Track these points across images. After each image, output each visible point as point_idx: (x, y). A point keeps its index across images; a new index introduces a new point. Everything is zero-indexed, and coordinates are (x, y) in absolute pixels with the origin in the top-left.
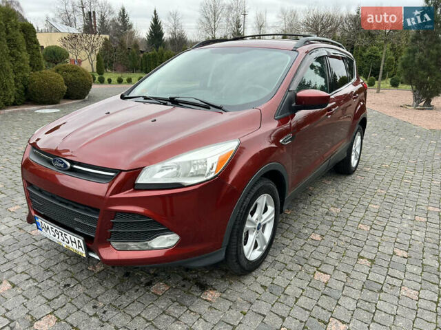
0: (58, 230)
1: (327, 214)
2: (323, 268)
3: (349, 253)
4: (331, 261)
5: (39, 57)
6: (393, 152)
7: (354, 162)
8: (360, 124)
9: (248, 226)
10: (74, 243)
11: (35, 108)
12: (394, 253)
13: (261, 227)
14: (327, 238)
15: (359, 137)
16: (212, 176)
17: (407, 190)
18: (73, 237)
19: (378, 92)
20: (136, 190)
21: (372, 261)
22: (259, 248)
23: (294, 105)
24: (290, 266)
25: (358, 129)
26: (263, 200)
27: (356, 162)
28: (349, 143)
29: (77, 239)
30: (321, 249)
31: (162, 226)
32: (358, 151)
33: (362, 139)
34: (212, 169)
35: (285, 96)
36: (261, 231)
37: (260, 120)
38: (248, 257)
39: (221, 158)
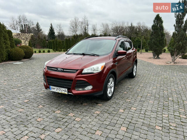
0: (58, 88)
1: (128, 88)
2: (128, 98)
3: (135, 95)
4: (130, 97)
5: (13, 43)
6: (147, 72)
7: (134, 74)
8: (135, 62)
9: (108, 86)
10: (64, 91)
11: (13, 62)
12: (147, 95)
13: (111, 87)
14: (129, 93)
15: (135, 66)
16: (100, 71)
17: (151, 81)
18: (63, 89)
19: (141, 54)
20: (82, 75)
21: (142, 97)
22: (110, 93)
23: (117, 54)
24: (119, 99)
25: (135, 63)
26: (111, 79)
27: (135, 74)
28: (132, 67)
29: (65, 89)
30: (127, 95)
31: (89, 83)
32: (135, 70)
33: (136, 66)
34: (100, 69)
35: (115, 52)
36: (111, 89)
37: (109, 58)
38: (108, 95)
39: (102, 67)
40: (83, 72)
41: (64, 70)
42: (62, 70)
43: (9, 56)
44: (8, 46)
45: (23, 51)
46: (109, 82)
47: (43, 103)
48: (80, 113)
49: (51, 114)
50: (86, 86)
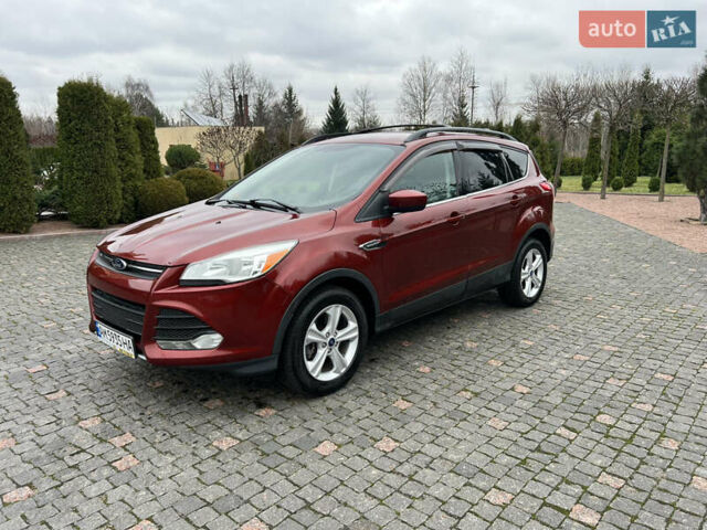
0: (113, 333)
1: (457, 348)
2: (410, 397)
3: (452, 386)
4: (425, 392)
6: (615, 282)
8: (535, 237)
9: (311, 337)
12: (512, 389)
13: (336, 345)
14: (438, 371)
15: (538, 257)
16: (259, 275)
17: (592, 327)
18: (124, 338)
19: (661, 200)
20: (180, 287)
21: (477, 394)
22: (334, 369)
23: (386, 207)
24: (372, 393)
25: (534, 244)
26: (335, 310)
28: (511, 261)
29: (128, 340)
30: (422, 380)
32: (540, 276)
34: (260, 267)
35: (374, 197)
36: (337, 348)
37: (334, 222)
38: (314, 375)
39: (271, 258)
40: (185, 276)
41: (130, 266)
42: (125, 264)
43: (136, 204)
44: (134, 170)
45: (183, 188)
46: (322, 324)
47: (78, 382)
48: (159, 437)
49: (58, 427)
50: (195, 334)
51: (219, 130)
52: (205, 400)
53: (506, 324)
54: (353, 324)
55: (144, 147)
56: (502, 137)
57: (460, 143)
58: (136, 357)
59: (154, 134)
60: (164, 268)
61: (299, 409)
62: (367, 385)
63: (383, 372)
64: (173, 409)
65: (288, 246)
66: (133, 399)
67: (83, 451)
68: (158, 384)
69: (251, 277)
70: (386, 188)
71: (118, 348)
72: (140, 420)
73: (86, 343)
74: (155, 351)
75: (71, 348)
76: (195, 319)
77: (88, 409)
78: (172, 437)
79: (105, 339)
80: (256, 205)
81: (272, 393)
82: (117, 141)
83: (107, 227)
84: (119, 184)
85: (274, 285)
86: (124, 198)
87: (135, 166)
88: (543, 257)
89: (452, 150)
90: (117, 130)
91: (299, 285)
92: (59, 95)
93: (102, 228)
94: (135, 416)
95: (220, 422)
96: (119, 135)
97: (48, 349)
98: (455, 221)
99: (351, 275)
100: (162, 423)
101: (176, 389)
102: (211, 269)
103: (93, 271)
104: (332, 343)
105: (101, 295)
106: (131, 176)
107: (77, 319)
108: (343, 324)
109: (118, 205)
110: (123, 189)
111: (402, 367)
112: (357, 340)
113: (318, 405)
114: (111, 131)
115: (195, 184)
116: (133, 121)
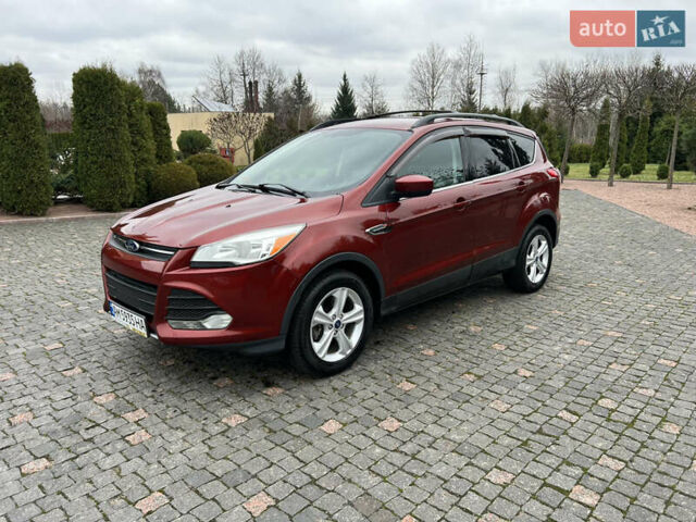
0: (126, 312)
1: (462, 332)
2: (414, 379)
3: (456, 368)
4: (428, 374)
6: (620, 269)
7: (535, 278)
12: (515, 372)
13: (342, 327)
14: (442, 354)
15: (543, 243)
16: (267, 257)
17: (596, 313)
18: (137, 318)
20: (191, 268)
21: (480, 377)
22: (340, 350)
23: (393, 191)
24: (377, 374)
25: (539, 230)
26: (341, 293)
27: (541, 276)
28: (517, 247)
29: (140, 319)
30: (426, 363)
31: (214, 304)
32: (543, 261)
34: (268, 250)
35: (380, 182)
36: (343, 330)
37: (341, 206)
38: (320, 356)
39: (279, 241)
40: (197, 258)
41: (143, 247)
42: (138, 245)
43: (149, 188)
44: (146, 156)
45: (194, 173)
46: (328, 306)
47: (93, 359)
48: (170, 413)
49: (74, 403)
50: (206, 314)
51: (229, 116)
52: (214, 378)
53: (511, 309)
54: (358, 307)
55: (156, 132)
56: (509, 123)
57: (467, 128)
58: (149, 336)
59: (165, 119)
60: (175, 250)
61: (305, 389)
62: (372, 367)
63: (388, 354)
64: (184, 386)
65: (296, 229)
66: (145, 377)
67: (99, 425)
68: (169, 363)
69: (260, 259)
70: (393, 173)
71: (131, 327)
72: (152, 397)
73: (102, 322)
74: (167, 331)
75: (86, 327)
76: (205, 299)
77: (102, 385)
78: (183, 413)
79: (119, 319)
80: (264, 189)
81: (280, 373)
82: (131, 126)
83: (120, 211)
84: (132, 169)
85: (282, 267)
86: (138, 183)
87: (148, 151)
88: (549, 243)
89: (459, 136)
90: (130, 115)
91: (306, 268)
92: (74, 81)
93: (115, 212)
94: (147, 392)
95: (229, 400)
96: (133, 121)
97: (63, 327)
98: (462, 206)
99: (358, 259)
100: (174, 400)
101: (187, 368)
102: (221, 251)
103: (107, 252)
104: (338, 325)
105: (115, 276)
106: (144, 160)
107: (92, 300)
108: (349, 306)
109: (131, 188)
110: (136, 174)
111: (406, 350)
112: (362, 323)
113: (325, 386)
114: (125, 117)
115: (205, 169)
116: (146, 108)
